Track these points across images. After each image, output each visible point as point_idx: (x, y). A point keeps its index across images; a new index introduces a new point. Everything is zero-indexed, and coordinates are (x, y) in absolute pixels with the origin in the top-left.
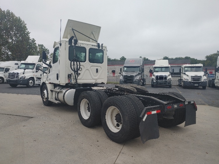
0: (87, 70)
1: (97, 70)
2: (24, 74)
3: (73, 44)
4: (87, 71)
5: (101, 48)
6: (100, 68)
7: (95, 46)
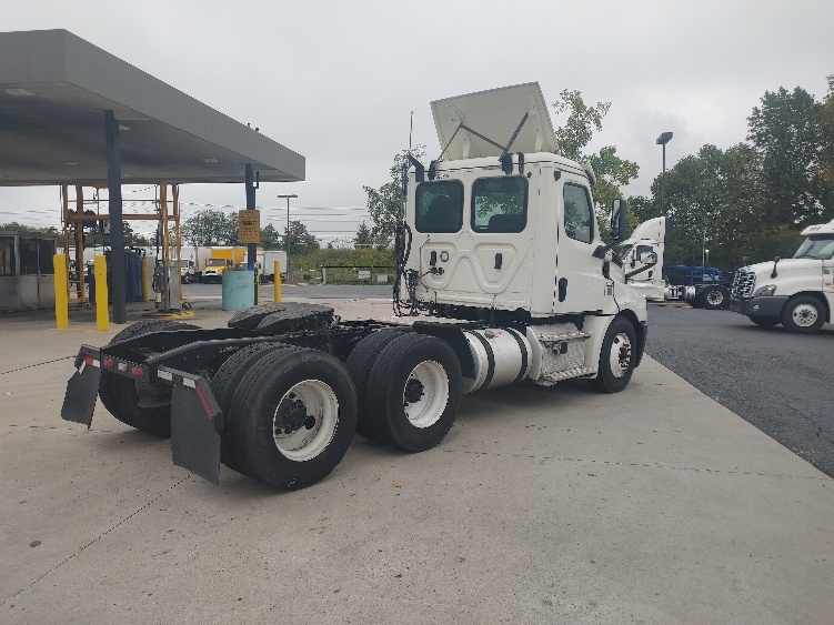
0: (464, 257)
1: (499, 258)
2: (774, 275)
3: (427, 179)
4: (465, 262)
5: (516, 172)
6: (511, 250)
7: (491, 167)
